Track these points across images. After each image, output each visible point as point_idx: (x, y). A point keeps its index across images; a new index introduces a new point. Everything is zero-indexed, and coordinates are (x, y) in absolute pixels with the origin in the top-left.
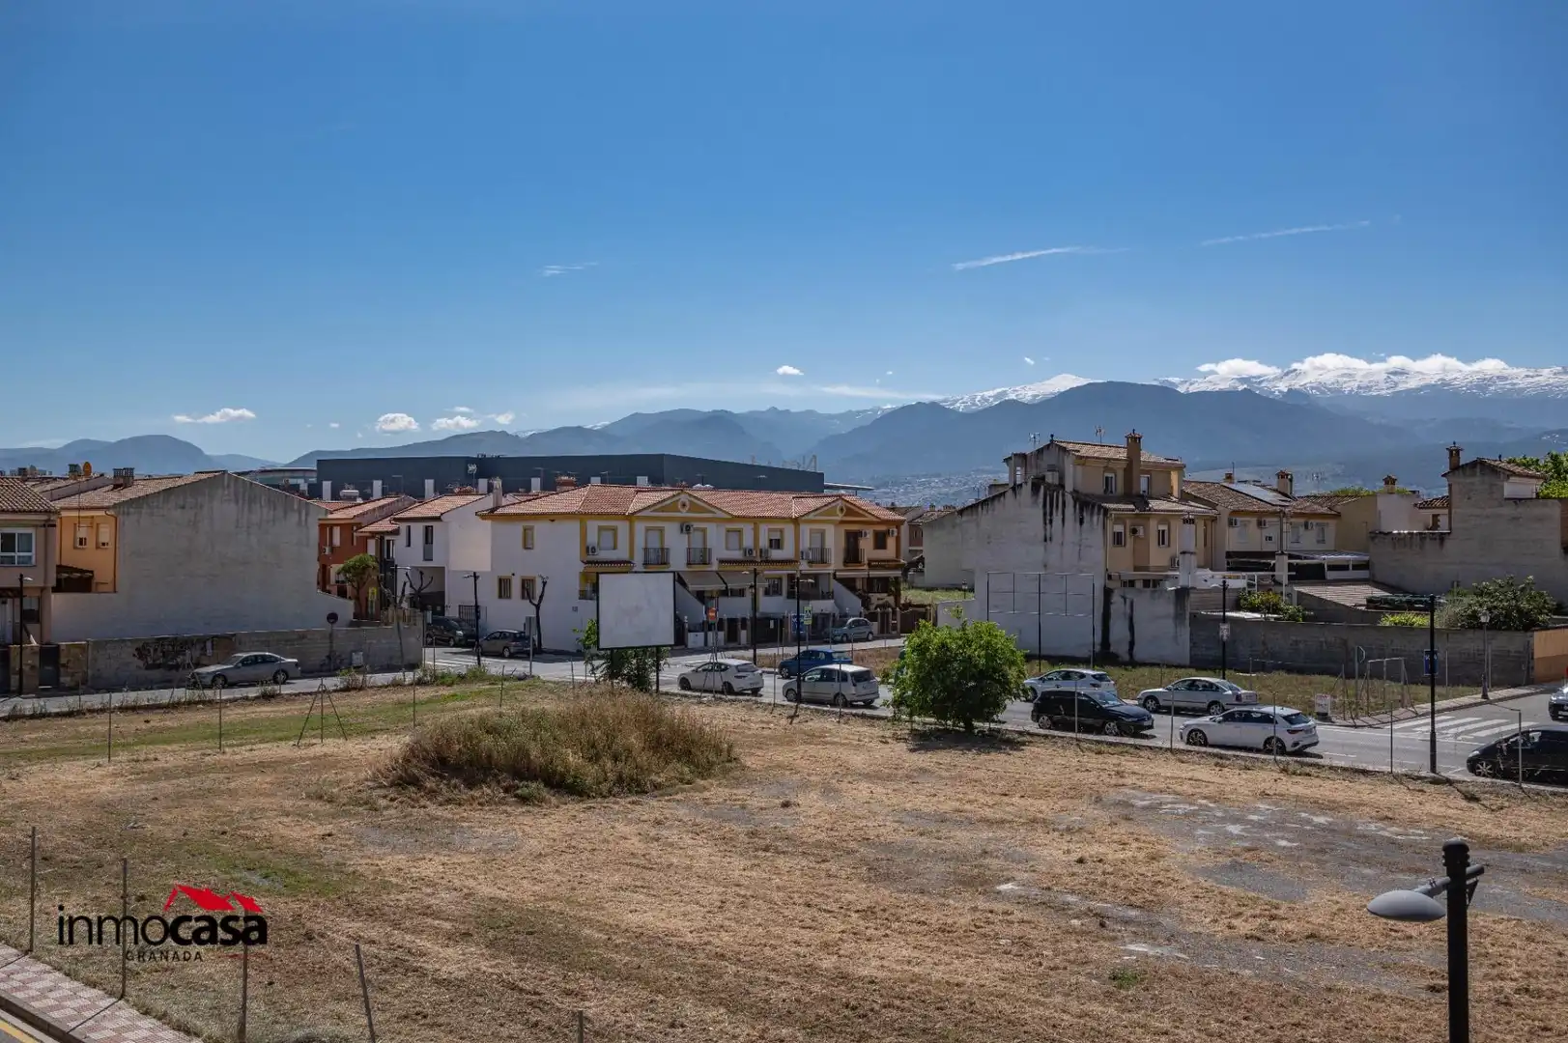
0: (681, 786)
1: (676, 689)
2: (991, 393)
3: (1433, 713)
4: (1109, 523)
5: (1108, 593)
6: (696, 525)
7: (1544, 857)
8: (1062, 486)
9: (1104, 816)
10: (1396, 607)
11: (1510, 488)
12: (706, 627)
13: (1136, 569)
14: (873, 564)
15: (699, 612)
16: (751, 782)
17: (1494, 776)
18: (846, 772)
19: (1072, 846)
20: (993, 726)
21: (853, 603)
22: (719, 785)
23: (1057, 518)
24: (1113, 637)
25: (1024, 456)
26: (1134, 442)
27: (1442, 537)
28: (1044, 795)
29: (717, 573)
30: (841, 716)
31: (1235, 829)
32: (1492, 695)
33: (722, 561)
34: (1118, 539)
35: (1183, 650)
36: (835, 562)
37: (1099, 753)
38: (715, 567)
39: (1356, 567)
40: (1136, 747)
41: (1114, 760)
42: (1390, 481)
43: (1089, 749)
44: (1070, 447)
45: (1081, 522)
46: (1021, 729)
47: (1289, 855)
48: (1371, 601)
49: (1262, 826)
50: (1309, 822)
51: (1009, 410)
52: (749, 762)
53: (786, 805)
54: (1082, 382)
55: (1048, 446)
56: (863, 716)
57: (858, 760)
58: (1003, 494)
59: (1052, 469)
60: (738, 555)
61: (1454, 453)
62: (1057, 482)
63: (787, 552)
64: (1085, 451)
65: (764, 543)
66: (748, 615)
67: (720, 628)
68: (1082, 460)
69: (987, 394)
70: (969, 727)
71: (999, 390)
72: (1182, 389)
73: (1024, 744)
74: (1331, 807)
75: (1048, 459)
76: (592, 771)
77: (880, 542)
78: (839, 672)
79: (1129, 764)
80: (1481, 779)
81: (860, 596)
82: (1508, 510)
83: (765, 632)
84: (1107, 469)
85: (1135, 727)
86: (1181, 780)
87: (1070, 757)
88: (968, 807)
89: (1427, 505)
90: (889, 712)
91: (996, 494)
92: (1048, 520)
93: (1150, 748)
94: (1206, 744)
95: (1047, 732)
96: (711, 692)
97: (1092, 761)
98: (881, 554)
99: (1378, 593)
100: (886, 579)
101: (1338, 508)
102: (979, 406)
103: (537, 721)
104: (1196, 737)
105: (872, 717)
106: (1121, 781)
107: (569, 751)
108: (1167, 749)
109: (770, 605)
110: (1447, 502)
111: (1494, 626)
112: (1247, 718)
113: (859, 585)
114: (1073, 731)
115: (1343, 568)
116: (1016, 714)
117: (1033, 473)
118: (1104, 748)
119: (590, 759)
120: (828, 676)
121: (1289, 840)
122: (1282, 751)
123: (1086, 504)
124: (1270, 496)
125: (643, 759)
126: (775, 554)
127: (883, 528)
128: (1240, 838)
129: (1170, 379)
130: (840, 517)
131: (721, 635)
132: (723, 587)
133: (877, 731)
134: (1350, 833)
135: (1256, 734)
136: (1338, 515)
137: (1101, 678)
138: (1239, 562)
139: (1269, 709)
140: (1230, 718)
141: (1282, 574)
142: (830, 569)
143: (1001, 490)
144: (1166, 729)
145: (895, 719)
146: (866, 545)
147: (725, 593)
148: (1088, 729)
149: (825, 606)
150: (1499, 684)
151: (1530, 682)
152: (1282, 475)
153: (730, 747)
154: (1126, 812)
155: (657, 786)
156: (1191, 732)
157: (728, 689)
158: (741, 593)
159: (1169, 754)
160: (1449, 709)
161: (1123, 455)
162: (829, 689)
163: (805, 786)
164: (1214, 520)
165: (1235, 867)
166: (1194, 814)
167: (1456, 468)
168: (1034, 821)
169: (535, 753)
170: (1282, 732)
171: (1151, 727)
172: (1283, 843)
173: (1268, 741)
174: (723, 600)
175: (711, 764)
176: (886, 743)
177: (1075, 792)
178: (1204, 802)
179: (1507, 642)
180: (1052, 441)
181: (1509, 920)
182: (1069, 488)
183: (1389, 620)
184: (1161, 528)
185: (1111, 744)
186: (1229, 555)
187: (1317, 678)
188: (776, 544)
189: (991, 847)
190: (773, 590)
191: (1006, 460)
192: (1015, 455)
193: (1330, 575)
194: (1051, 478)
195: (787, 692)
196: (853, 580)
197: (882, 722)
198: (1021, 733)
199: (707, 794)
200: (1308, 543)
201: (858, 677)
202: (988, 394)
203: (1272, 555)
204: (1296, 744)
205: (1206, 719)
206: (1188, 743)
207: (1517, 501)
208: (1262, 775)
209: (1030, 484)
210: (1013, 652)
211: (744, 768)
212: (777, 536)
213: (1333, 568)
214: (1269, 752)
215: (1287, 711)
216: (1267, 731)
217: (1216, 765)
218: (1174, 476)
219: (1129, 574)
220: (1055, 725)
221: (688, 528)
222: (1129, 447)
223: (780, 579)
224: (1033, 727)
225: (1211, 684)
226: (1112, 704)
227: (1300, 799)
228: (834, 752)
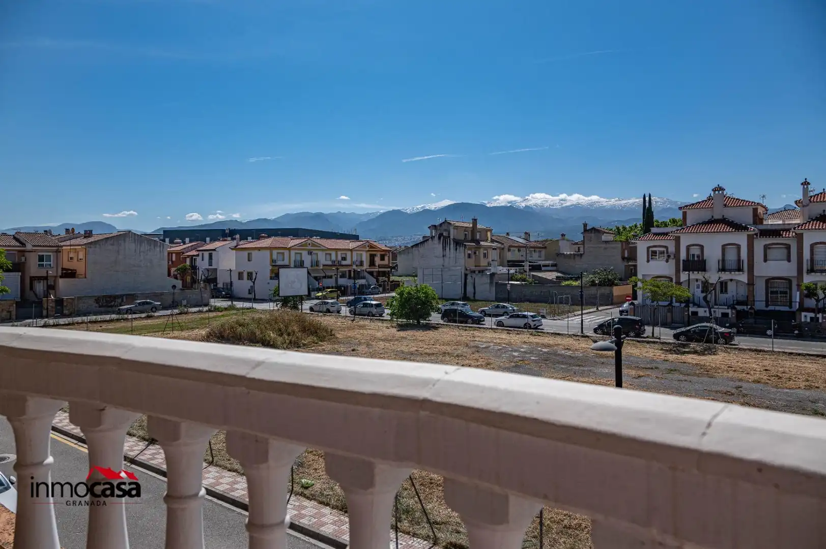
0: (313, 344)
1: (309, 311)
2: (420, 206)
3: (582, 314)
4: (466, 250)
5: (466, 276)
6: (314, 252)
8: (449, 237)
9: (470, 351)
10: (566, 279)
11: (605, 238)
13: (476, 267)
14: (380, 267)
16: (340, 343)
17: (604, 334)
18: (375, 339)
19: (459, 361)
20: (427, 322)
21: (373, 280)
22: (328, 344)
23: (448, 249)
24: (468, 290)
25: (435, 226)
26: (475, 221)
27: (581, 255)
28: (448, 344)
29: (322, 270)
30: (371, 320)
31: (516, 354)
32: (600, 308)
33: (324, 265)
34: (469, 255)
35: (493, 295)
36: (366, 266)
37: (465, 330)
38: (321, 267)
39: (552, 266)
40: (479, 328)
41: (472, 332)
42: (563, 235)
43: (463, 329)
44: (452, 223)
45: (456, 249)
46: (437, 322)
47: (535, 361)
48: (557, 277)
49: (525, 352)
50: (541, 351)
51: (425, 212)
52: (338, 336)
53: (353, 350)
54: (452, 203)
55: (444, 222)
56: (379, 320)
57: (379, 334)
58: (428, 240)
59: (445, 230)
60: (330, 263)
61: (585, 227)
62: (447, 235)
63: (348, 262)
64: (457, 224)
65: (339, 258)
68: (456, 227)
69: (418, 207)
70: (419, 322)
71: (423, 205)
72: (488, 205)
73: (439, 328)
74: (549, 346)
75: (444, 227)
76: (280, 339)
77: (383, 257)
78: (370, 304)
79: (476, 333)
80: (598, 335)
81: (375, 278)
82: (604, 245)
84: (465, 231)
85: (478, 321)
86: (496, 338)
87: (456, 332)
88: (420, 349)
89: (575, 244)
90: (388, 318)
91: (426, 240)
92: (444, 248)
93: (484, 328)
94: (503, 326)
95: (447, 323)
96: (322, 312)
97: (464, 333)
98: (383, 263)
99: (560, 275)
100: (385, 272)
101: (545, 245)
102: (415, 211)
103: (259, 321)
104: (500, 324)
105: (383, 320)
106: (474, 339)
107: (271, 332)
108: (490, 328)
110: (582, 243)
111: (600, 284)
112: (518, 316)
113: (375, 274)
114: (456, 324)
115: (547, 266)
116: (435, 318)
117: (439, 232)
118: (467, 328)
119: (279, 335)
120: (366, 305)
121: (535, 357)
122: (530, 328)
123: (458, 243)
124: (522, 241)
125: (299, 335)
126: (343, 263)
127: (384, 253)
129: (484, 202)
130: (368, 249)
132: (324, 275)
133: (385, 325)
134: (556, 354)
135: (521, 322)
136: (545, 248)
137: (465, 305)
138: (512, 264)
139: (526, 313)
140: (512, 317)
141: (527, 268)
142: (364, 268)
143: (427, 238)
144: (489, 322)
145: (391, 320)
146: (377, 259)
148: (461, 322)
149: (363, 281)
150: (602, 305)
151: (611, 305)
152: (526, 233)
153: (331, 331)
154: (477, 349)
155: (304, 345)
156: (498, 322)
157: (328, 311)
158: (331, 277)
159: (490, 330)
160: (587, 313)
161: (471, 225)
162: (367, 310)
163: (360, 344)
164: (503, 248)
165: (516, 366)
166: (501, 349)
167: (586, 230)
168: (445, 353)
169: (258, 333)
170: (530, 321)
171: (484, 321)
172: (533, 358)
173: (525, 324)
175: (325, 337)
176: (388, 328)
177: (458, 343)
178: (504, 345)
179: (605, 291)
180: (445, 220)
181: (611, 380)
182: (452, 237)
183: (564, 283)
184: (485, 251)
185: (470, 327)
186: (508, 261)
187: (539, 304)
188: (344, 259)
190: (343, 276)
191: (429, 227)
192: (432, 225)
193: (543, 268)
194: (445, 234)
195: (351, 312)
196: (373, 272)
197: (386, 321)
198: (437, 324)
199: (323, 347)
200: (535, 257)
201: (377, 305)
203: (523, 261)
204: (535, 325)
205: (503, 318)
206: (497, 326)
207: (607, 242)
208: (523, 336)
209: (437, 236)
210: (435, 295)
211: (337, 338)
212: (344, 256)
213: (544, 266)
214: (525, 328)
215: (532, 314)
216: (525, 321)
217: (508, 333)
218: (489, 234)
219: (473, 268)
220: (450, 321)
221: (311, 253)
222: (473, 223)
223: (346, 272)
224: (442, 322)
225: (504, 306)
226: (470, 313)
227: (537, 343)
228: (370, 332)
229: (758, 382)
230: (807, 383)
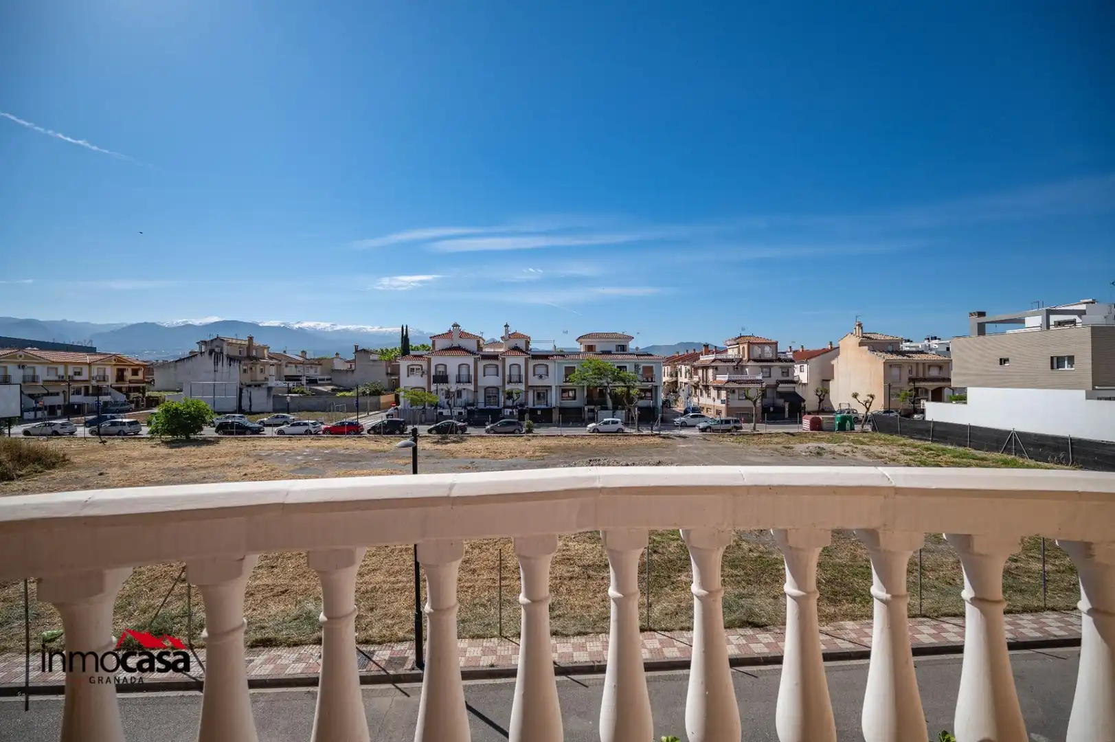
0: (36, 474)
1: (22, 436)
4: (241, 366)
5: (241, 390)
6: (28, 365)
7: (392, 453)
8: (222, 353)
10: (341, 391)
11: (372, 357)
12: (35, 409)
13: (252, 381)
14: (130, 382)
15: (32, 403)
16: (78, 468)
17: (376, 434)
18: (130, 459)
19: (241, 471)
20: (198, 436)
21: (121, 398)
22: (59, 471)
23: (220, 363)
24: (243, 404)
25: (205, 342)
26: (251, 339)
27: (353, 371)
28: (226, 456)
29: (42, 386)
30: (123, 439)
31: (299, 458)
32: (370, 413)
33: (45, 381)
34: (245, 371)
35: (270, 408)
36: (111, 380)
37: (245, 441)
38: (41, 384)
39: (327, 380)
40: (259, 438)
41: (250, 443)
42: (337, 354)
43: (241, 440)
44: (225, 339)
45: (230, 365)
46: (209, 436)
47: (319, 462)
48: (333, 390)
49: (308, 455)
50: (323, 452)
51: (188, 327)
52: (75, 460)
53: (101, 474)
54: (220, 319)
55: (216, 339)
56: (135, 438)
57: (136, 454)
58: (196, 355)
59: (217, 346)
60: (57, 378)
61: (356, 347)
62: (219, 351)
63: (85, 376)
64: (231, 341)
65: (70, 373)
66: (62, 403)
67: (46, 409)
68: (230, 344)
70: (188, 438)
71: (185, 320)
73: (210, 442)
74: (327, 448)
75: (215, 343)
77: (135, 372)
78: (121, 422)
79: (257, 443)
80: (371, 435)
81: (125, 394)
82: (372, 363)
83: (71, 410)
84: (240, 348)
85: (257, 431)
86: (276, 446)
87: (235, 443)
88: (193, 464)
89: (348, 362)
90: (149, 436)
91: (193, 355)
92: (216, 363)
93: (264, 437)
94: (284, 434)
95: (222, 436)
96: (45, 435)
97: (243, 444)
98: (135, 378)
99: (335, 387)
100: (139, 387)
101: (321, 362)
102: (175, 325)
104: (281, 432)
105: (139, 438)
106: (255, 448)
108: (271, 437)
109: (75, 399)
110: (354, 361)
111: (370, 394)
112: (299, 424)
113: (124, 390)
114: (233, 434)
115: (323, 380)
116: (208, 432)
117: (209, 347)
118: (246, 439)
120: (114, 424)
121: (318, 458)
122: (311, 433)
123: (231, 359)
124: (301, 359)
125: (10, 465)
126: (77, 378)
127: (137, 367)
128: (302, 460)
130: (114, 363)
131: (46, 412)
132: (46, 392)
133: (143, 443)
134: (336, 454)
135: (302, 429)
136: (321, 365)
137: (242, 417)
138: (289, 378)
139: (307, 421)
140: (292, 425)
141: (304, 382)
142: (109, 384)
143: (196, 353)
144: (268, 431)
145: (152, 438)
146: (128, 375)
147: (45, 395)
148: (240, 434)
149: (107, 398)
150: (371, 411)
151: (379, 410)
152: (303, 352)
153: (64, 455)
154: (260, 457)
155: (22, 475)
156: (279, 431)
157: (56, 433)
158: (57, 394)
159: (271, 439)
160: (363, 417)
161: (247, 343)
162: (116, 429)
163: (110, 466)
164: (280, 365)
165: (300, 469)
166: (284, 455)
167: (357, 351)
168: (223, 465)
170: (310, 427)
171: (263, 431)
172: (316, 459)
173: (306, 431)
174: (45, 398)
175: (54, 463)
176: (150, 446)
177: (238, 454)
178: (287, 451)
179: (374, 399)
180: (217, 337)
182: (225, 353)
183: (339, 394)
184: (262, 367)
185: (248, 438)
186: (286, 376)
187: (317, 413)
188: (79, 374)
189: (207, 476)
190: (78, 392)
191: (198, 343)
192: (201, 341)
193: (319, 382)
194: (217, 350)
195: (92, 432)
196: (121, 387)
197: (145, 440)
198: (209, 438)
199: (52, 476)
200: (313, 373)
201: (131, 424)
202: (179, 321)
203: (301, 376)
204: (315, 431)
205: (284, 426)
206: (278, 434)
207: (374, 361)
208: (305, 441)
209: (208, 351)
211: (73, 463)
212: (79, 370)
213: (320, 380)
214: (306, 434)
215: (313, 421)
216: (305, 428)
217: (289, 440)
218: (266, 352)
219: (249, 382)
220: (225, 433)
221: (23, 367)
222: (249, 340)
223: (81, 388)
224: (217, 435)
225: (284, 416)
226: (249, 424)
227: (319, 447)
228: (121, 452)
229: (483, 457)
230: (510, 454)
